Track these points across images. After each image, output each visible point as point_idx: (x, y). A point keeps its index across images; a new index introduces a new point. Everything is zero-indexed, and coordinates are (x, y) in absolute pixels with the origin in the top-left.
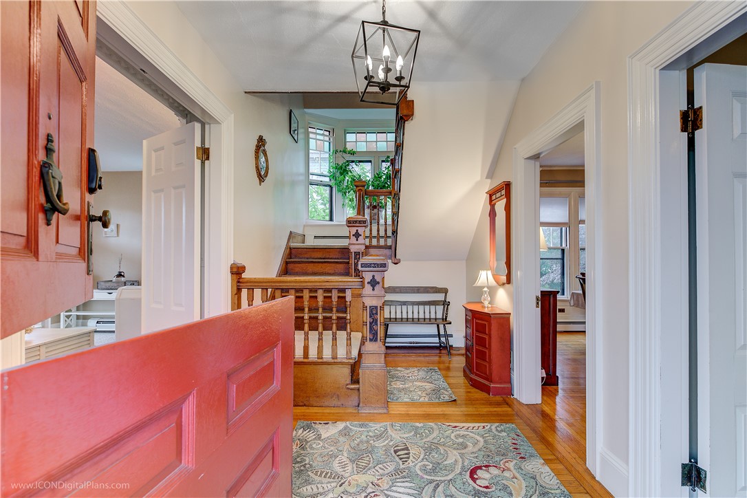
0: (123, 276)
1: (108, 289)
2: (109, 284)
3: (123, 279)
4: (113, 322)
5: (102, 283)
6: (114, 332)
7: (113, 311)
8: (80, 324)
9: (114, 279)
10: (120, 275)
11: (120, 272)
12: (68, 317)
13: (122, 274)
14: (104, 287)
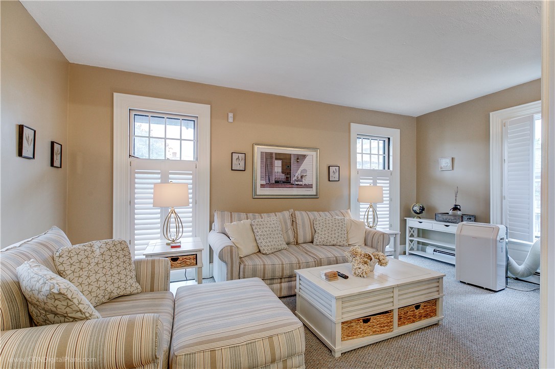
0: (460, 210)
1: (446, 222)
2: (445, 217)
3: (459, 213)
4: (453, 255)
5: (440, 215)
6: (454, 265)
7: (453, 243)
8: (420, 248)
9: (451, 212)
10: (456, 208)
11: (456, 205)
12: (411, 241)
13: (458, 207)
14: (441, 219)
